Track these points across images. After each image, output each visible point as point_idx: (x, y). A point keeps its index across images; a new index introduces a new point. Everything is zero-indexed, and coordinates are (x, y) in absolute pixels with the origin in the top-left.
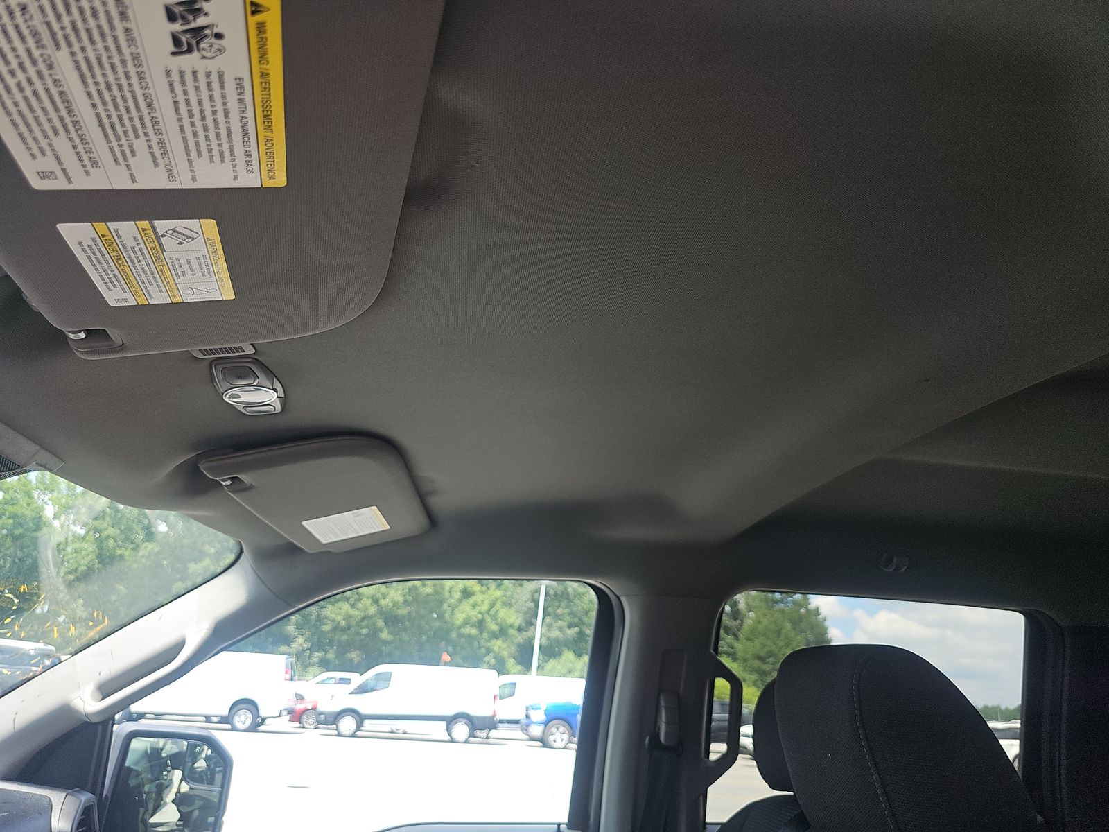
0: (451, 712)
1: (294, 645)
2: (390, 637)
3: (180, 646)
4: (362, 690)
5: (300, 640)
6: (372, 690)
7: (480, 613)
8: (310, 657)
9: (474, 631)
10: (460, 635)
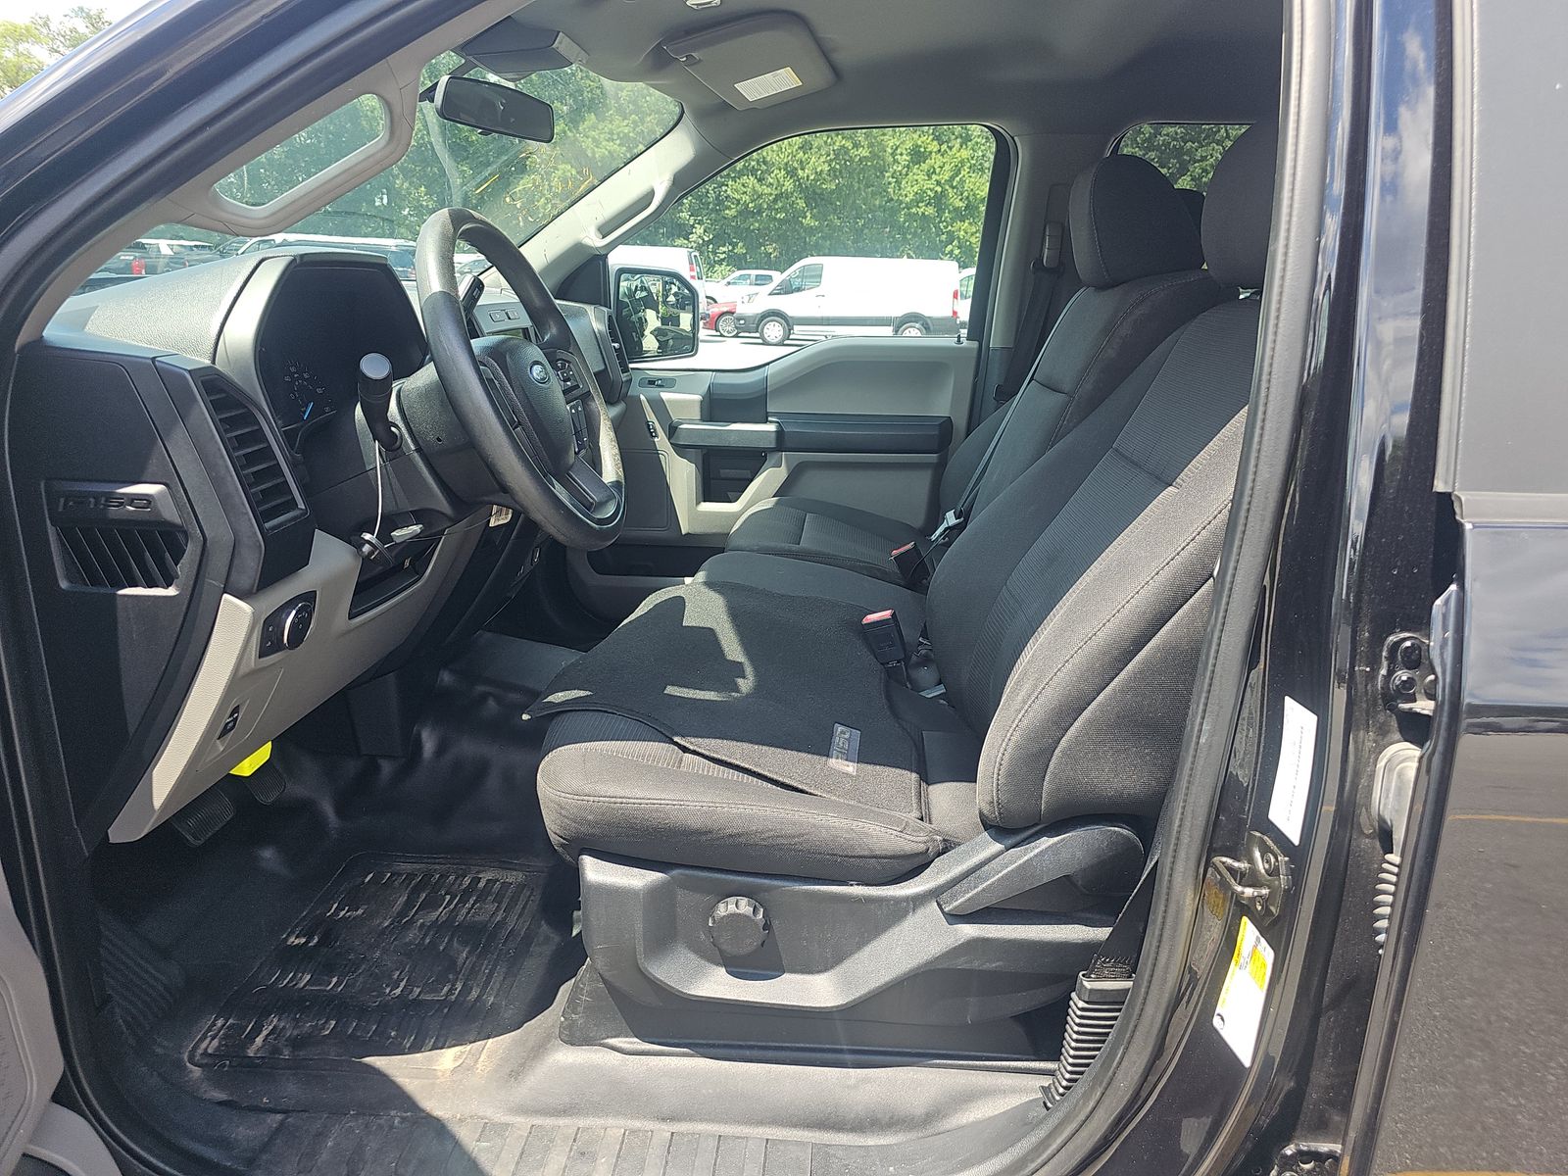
0: (898, 312)
1: (693, 237)
2: (814, 223)
3: (651, 194)
4: (786, 289)
5: (699, 230)
6: (799, 290)
7: (938, 183)
8: (715, 253)
9: (930, 211)
10: (911, 217)
